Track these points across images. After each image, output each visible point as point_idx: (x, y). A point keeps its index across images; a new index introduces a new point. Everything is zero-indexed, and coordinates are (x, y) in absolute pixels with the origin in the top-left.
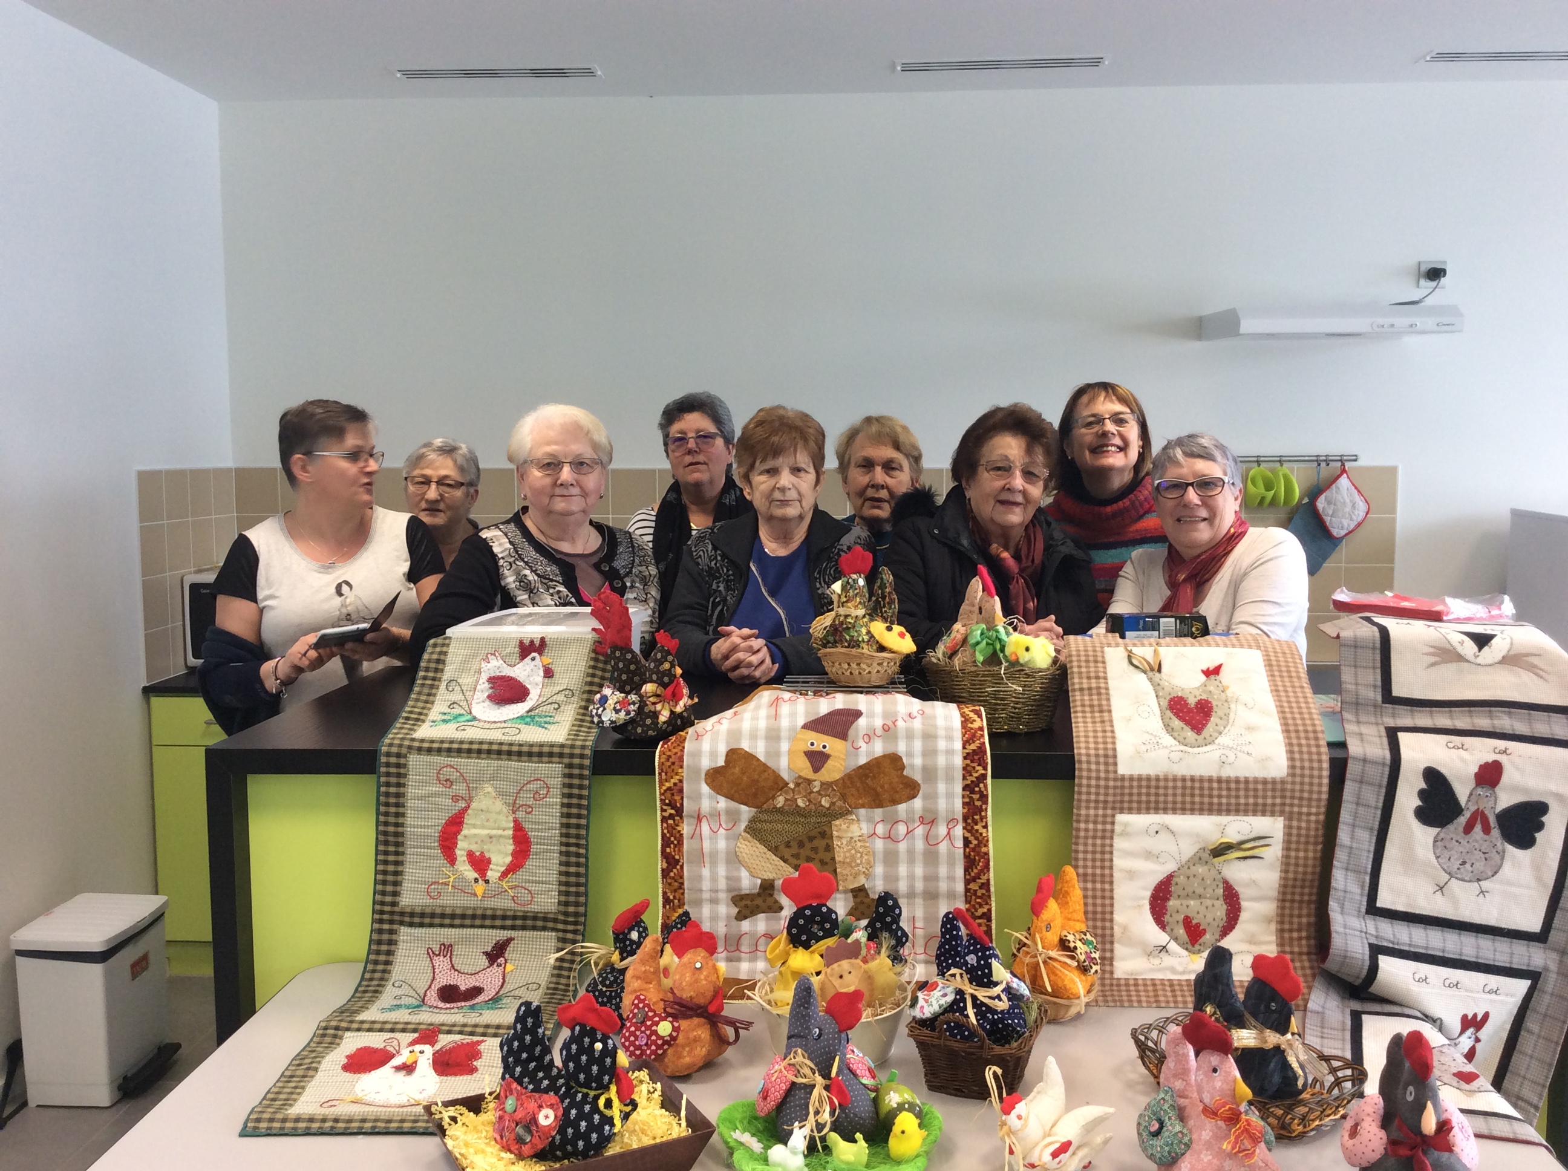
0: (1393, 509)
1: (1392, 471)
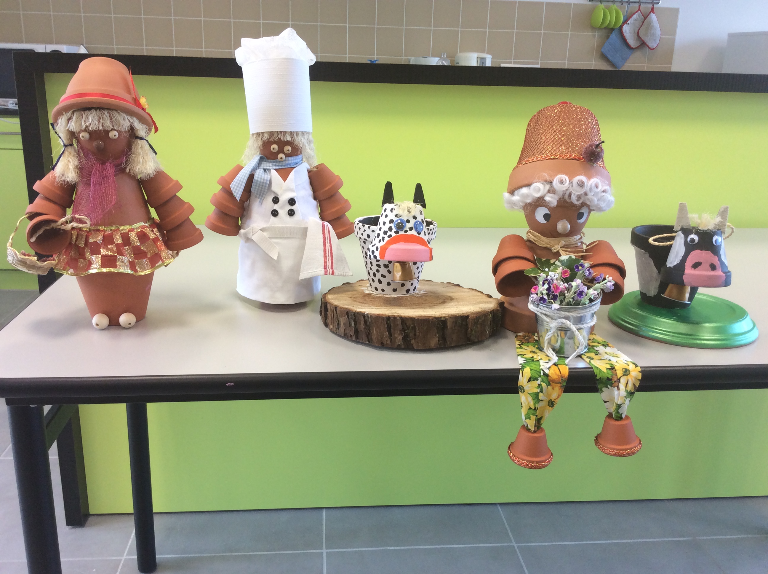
0: (674, 34)
1: (677, 10)
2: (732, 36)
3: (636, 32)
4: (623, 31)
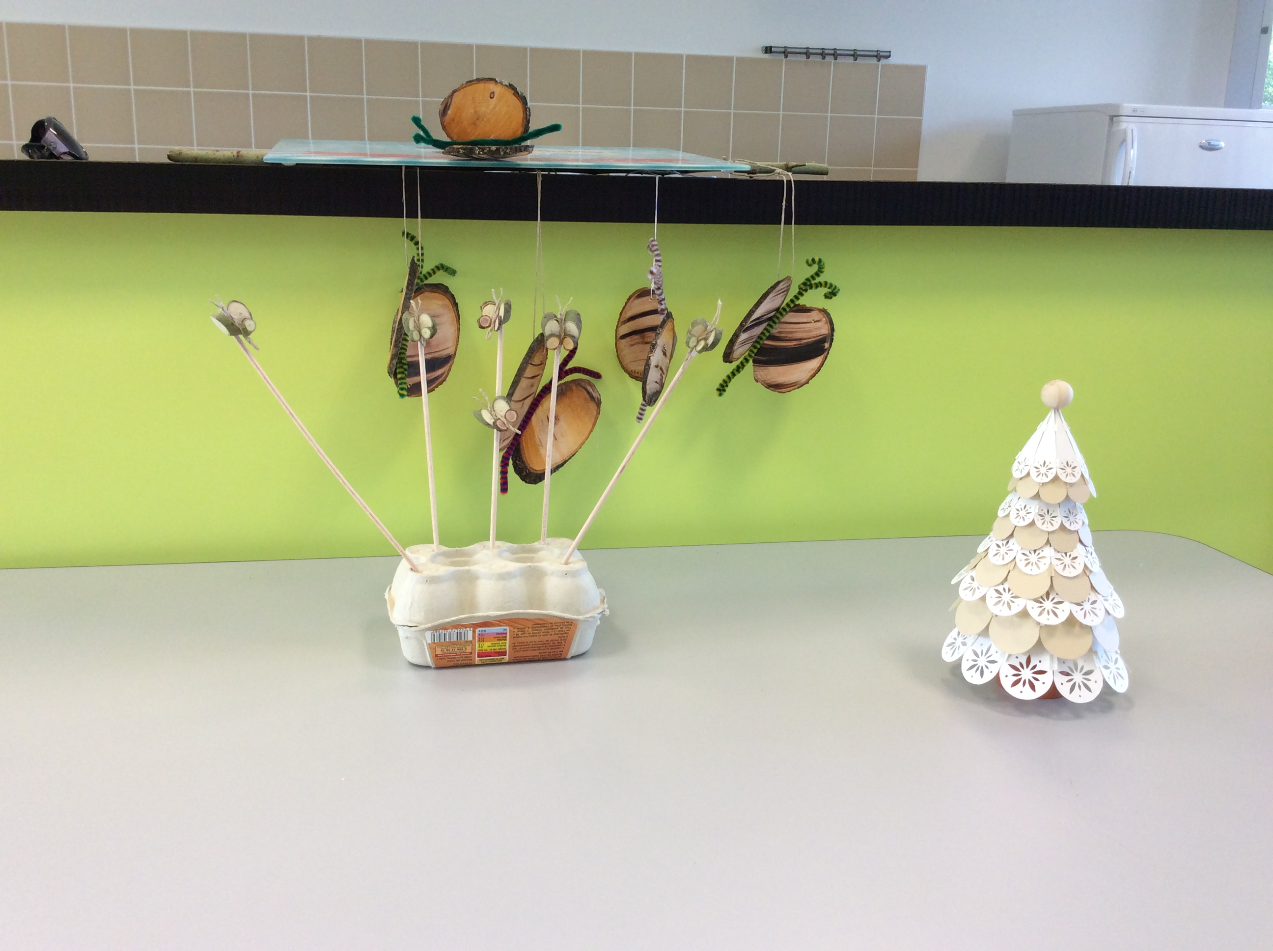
1: (922, 70)
2: (1019, 114)
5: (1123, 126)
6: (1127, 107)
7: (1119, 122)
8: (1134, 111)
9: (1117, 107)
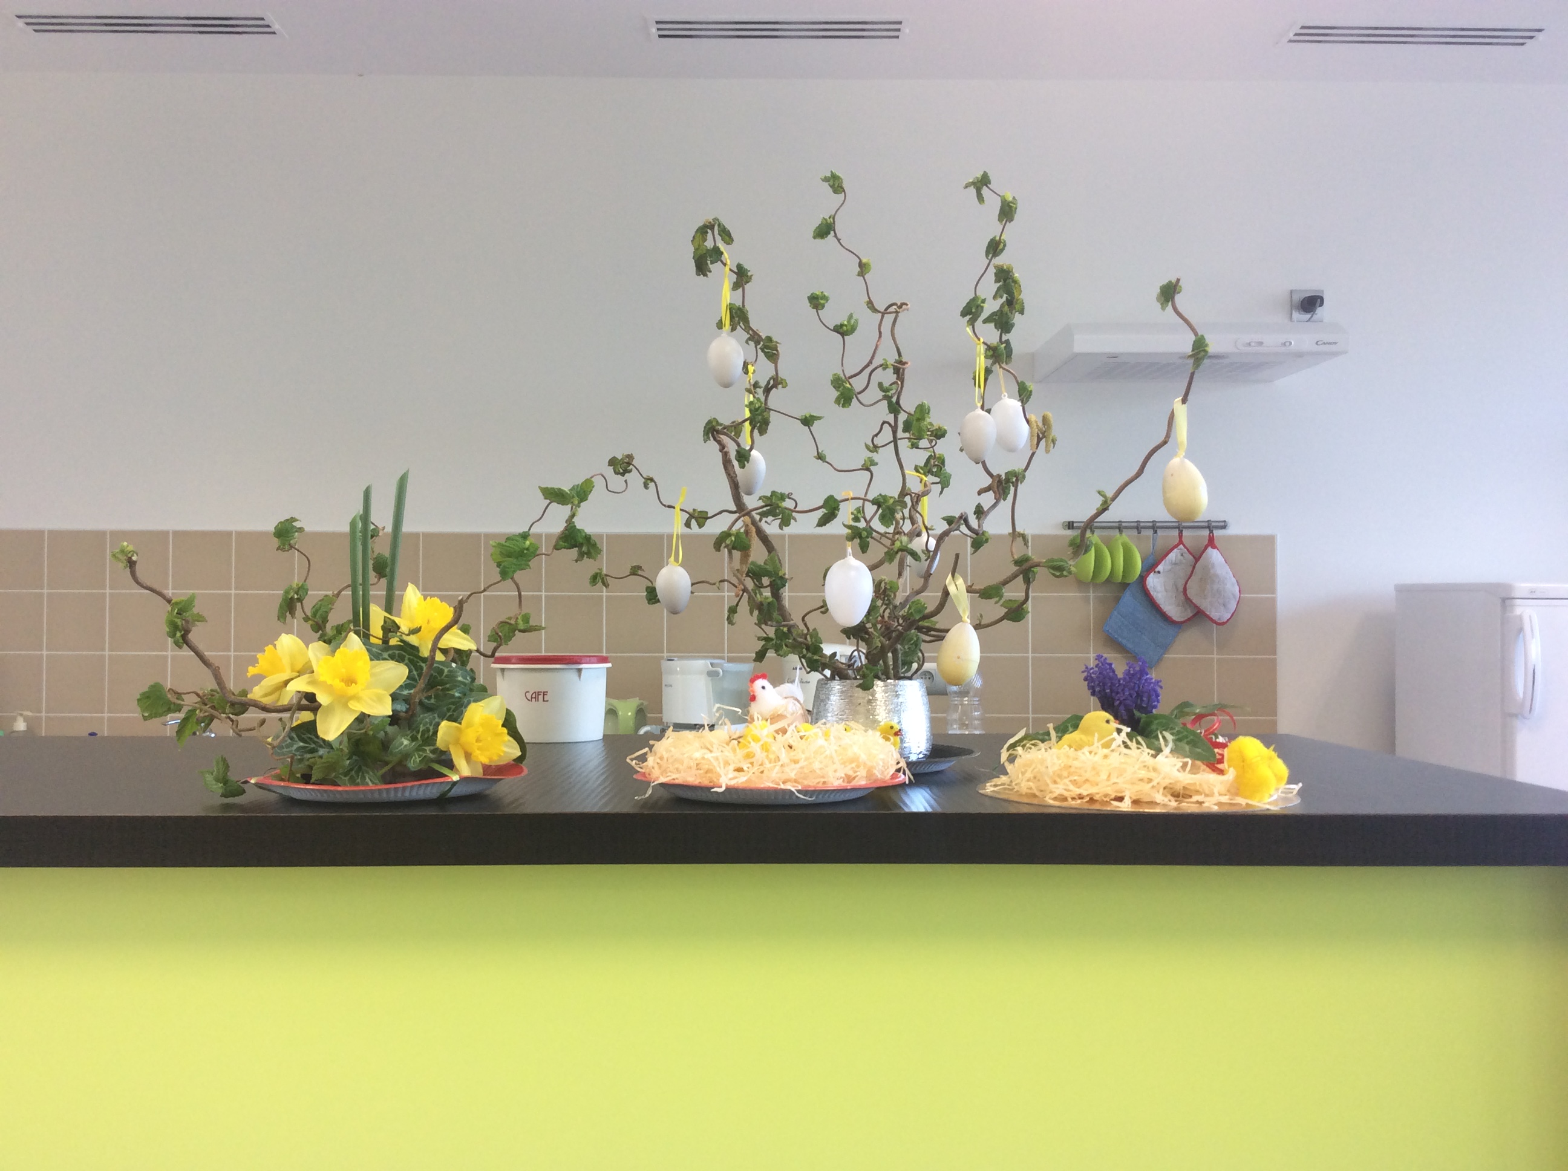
0: (1273, 590)
1: (1270, 540)
2: (1405, 592)
3: (1181, 589)
4: (1148, 587)
5: (1518, 611)
6: (1522, 587)
7: (1512, 606)
8: (1532, 592)
9: (1508, 587)
